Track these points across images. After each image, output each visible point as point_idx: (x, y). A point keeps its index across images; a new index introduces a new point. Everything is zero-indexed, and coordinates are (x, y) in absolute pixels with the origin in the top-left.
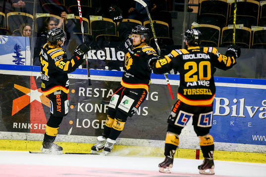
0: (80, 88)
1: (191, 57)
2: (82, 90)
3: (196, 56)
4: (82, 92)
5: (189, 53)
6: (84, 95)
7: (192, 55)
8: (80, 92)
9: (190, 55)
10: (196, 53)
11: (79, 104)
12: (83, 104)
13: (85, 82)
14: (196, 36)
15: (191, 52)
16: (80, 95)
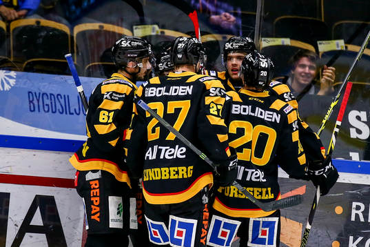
0: (354, 204)
1: (245, 110)
2: (358, 208)
3: (253, 111)
4: (359, 212)
5: (241, 101)
6: (362, 220)
7: (246, 107)
8: (354, 212)
9: (243, 106)
10: (254, 104)
11: (351, 238)
12: (360, 239)
13: (364, 191)
14: (264, 69)
15: (245, 100)
16: (353, 219)
